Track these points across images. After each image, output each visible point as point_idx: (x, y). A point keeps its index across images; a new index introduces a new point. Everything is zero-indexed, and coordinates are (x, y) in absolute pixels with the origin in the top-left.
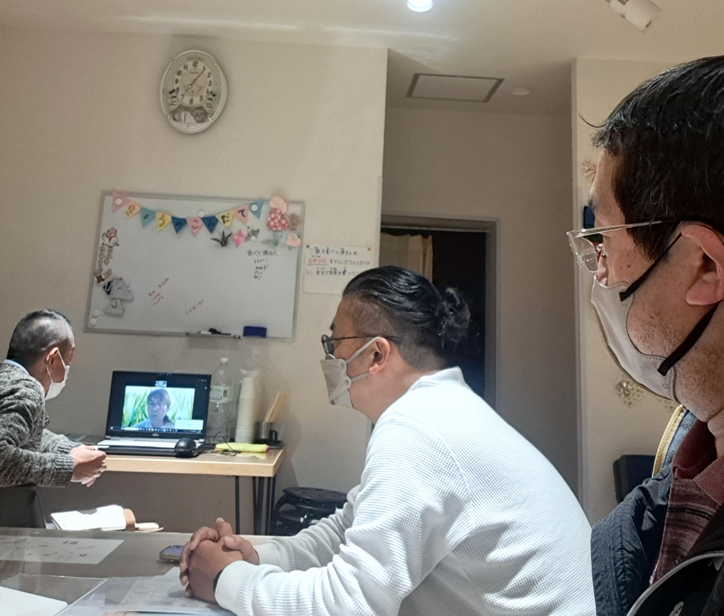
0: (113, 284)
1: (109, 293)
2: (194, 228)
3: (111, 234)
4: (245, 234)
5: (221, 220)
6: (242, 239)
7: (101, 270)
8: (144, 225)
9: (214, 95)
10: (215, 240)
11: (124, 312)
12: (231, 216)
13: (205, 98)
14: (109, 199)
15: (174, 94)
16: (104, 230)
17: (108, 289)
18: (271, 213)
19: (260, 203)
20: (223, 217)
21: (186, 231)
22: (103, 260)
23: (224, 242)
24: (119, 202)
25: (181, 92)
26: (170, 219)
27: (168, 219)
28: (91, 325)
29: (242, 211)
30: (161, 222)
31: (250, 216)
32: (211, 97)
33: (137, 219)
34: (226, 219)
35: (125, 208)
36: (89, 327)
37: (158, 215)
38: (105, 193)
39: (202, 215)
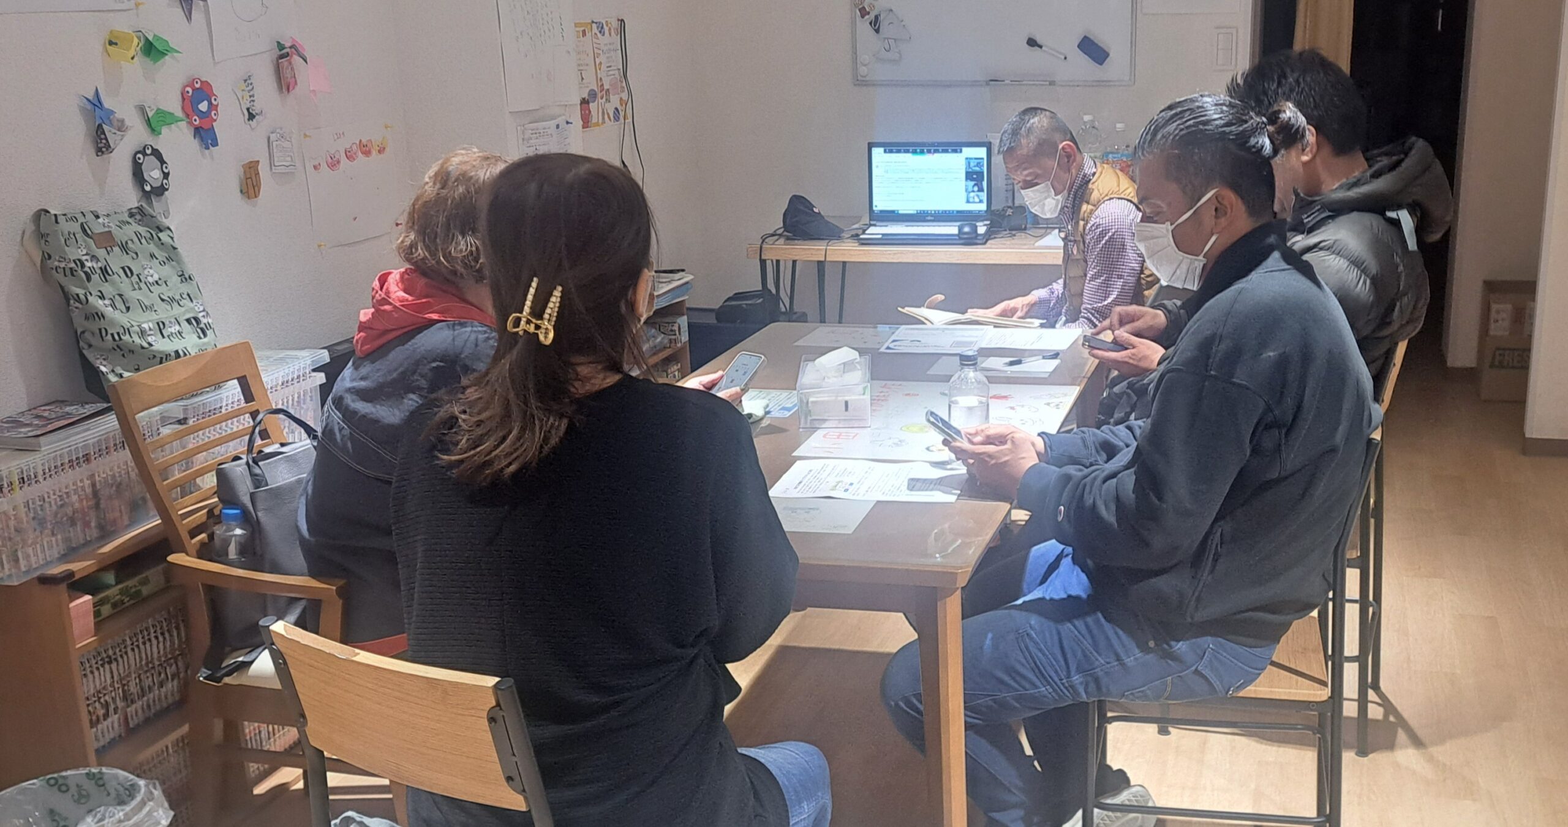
0: (882, 18)
1: (877, 31)
11: (901, 57)
17: (876, 24)
28: (862, 76)
36: (859, 78)
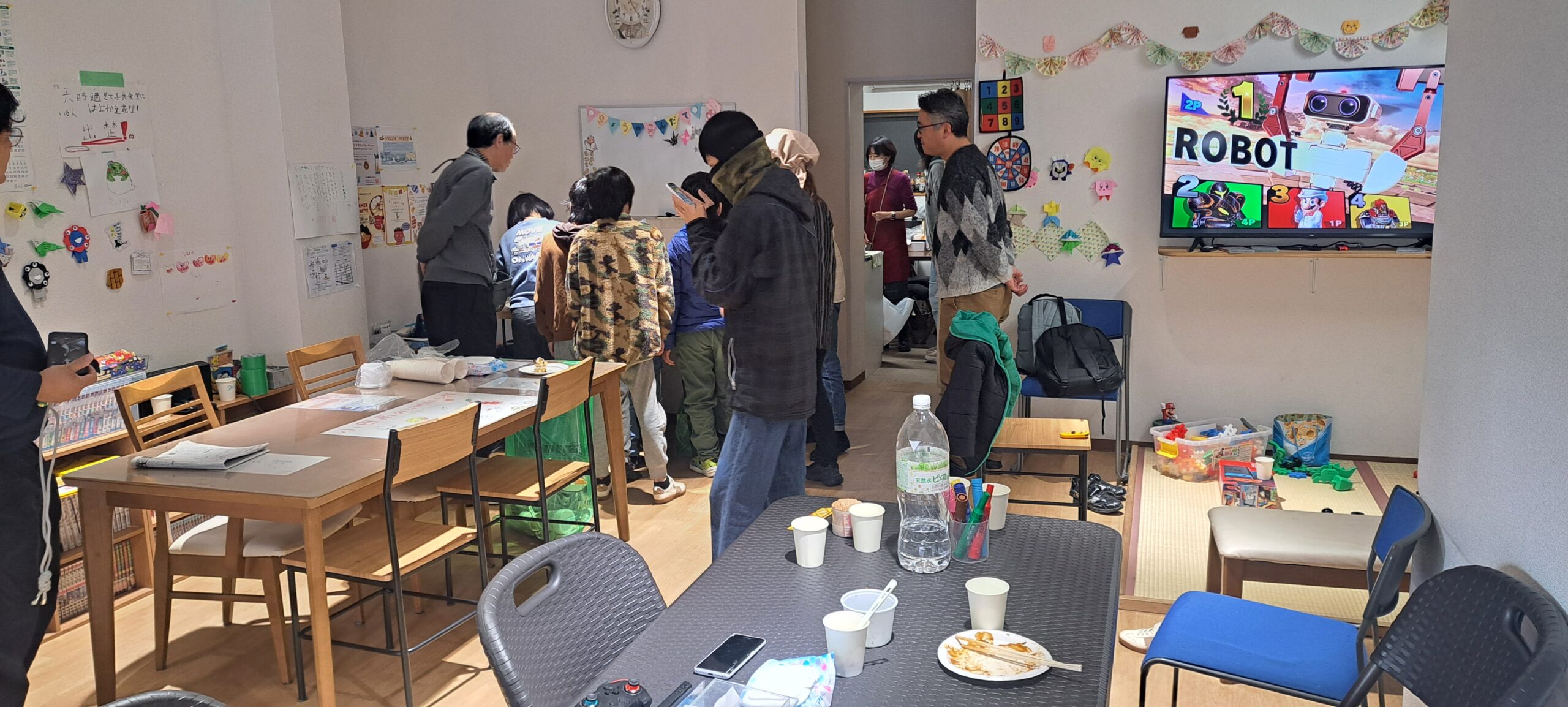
2: (650, 131)
3: (590, 140)
4: (690, 133)
5: (669, 123)
6: (688, 138)
7: (588, 170)
8: (612, 131)
9: (648, 11)
10: (666, 140)
12: (677, 118)
13: (641, 14)
14: (583, 111)
15: (617, 14)
16: (585, 138)
18: (707, 114)
19: (699, 106)
20: (671, 120)
21: (645, 134)
22: (588, 162)
23: (674, 141)
24: (591, 113)
25: (622, 12)
26: (631, 125)
27: (630, 126)
29: (685, 114)
30: (625, 128)
31: (692, 117)
32: (646, 13)
33: (606, 126)
34: (673, 122)
35: (597, 118)
37: (622, 123)
38: (581, 107)
39: (655, 120)
